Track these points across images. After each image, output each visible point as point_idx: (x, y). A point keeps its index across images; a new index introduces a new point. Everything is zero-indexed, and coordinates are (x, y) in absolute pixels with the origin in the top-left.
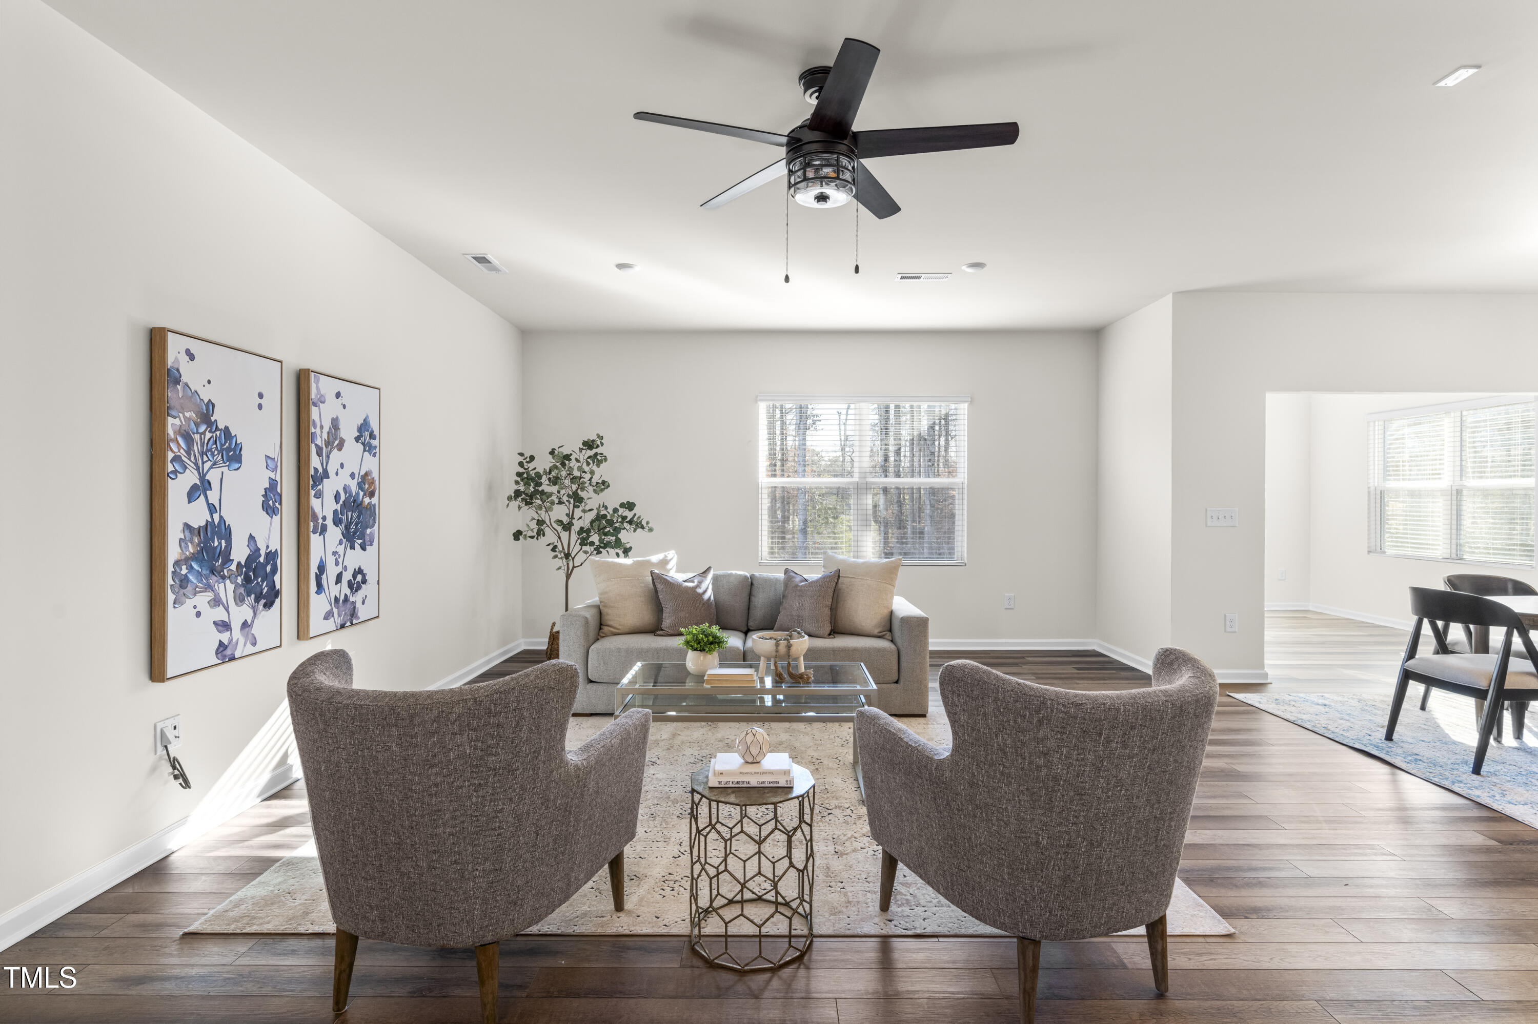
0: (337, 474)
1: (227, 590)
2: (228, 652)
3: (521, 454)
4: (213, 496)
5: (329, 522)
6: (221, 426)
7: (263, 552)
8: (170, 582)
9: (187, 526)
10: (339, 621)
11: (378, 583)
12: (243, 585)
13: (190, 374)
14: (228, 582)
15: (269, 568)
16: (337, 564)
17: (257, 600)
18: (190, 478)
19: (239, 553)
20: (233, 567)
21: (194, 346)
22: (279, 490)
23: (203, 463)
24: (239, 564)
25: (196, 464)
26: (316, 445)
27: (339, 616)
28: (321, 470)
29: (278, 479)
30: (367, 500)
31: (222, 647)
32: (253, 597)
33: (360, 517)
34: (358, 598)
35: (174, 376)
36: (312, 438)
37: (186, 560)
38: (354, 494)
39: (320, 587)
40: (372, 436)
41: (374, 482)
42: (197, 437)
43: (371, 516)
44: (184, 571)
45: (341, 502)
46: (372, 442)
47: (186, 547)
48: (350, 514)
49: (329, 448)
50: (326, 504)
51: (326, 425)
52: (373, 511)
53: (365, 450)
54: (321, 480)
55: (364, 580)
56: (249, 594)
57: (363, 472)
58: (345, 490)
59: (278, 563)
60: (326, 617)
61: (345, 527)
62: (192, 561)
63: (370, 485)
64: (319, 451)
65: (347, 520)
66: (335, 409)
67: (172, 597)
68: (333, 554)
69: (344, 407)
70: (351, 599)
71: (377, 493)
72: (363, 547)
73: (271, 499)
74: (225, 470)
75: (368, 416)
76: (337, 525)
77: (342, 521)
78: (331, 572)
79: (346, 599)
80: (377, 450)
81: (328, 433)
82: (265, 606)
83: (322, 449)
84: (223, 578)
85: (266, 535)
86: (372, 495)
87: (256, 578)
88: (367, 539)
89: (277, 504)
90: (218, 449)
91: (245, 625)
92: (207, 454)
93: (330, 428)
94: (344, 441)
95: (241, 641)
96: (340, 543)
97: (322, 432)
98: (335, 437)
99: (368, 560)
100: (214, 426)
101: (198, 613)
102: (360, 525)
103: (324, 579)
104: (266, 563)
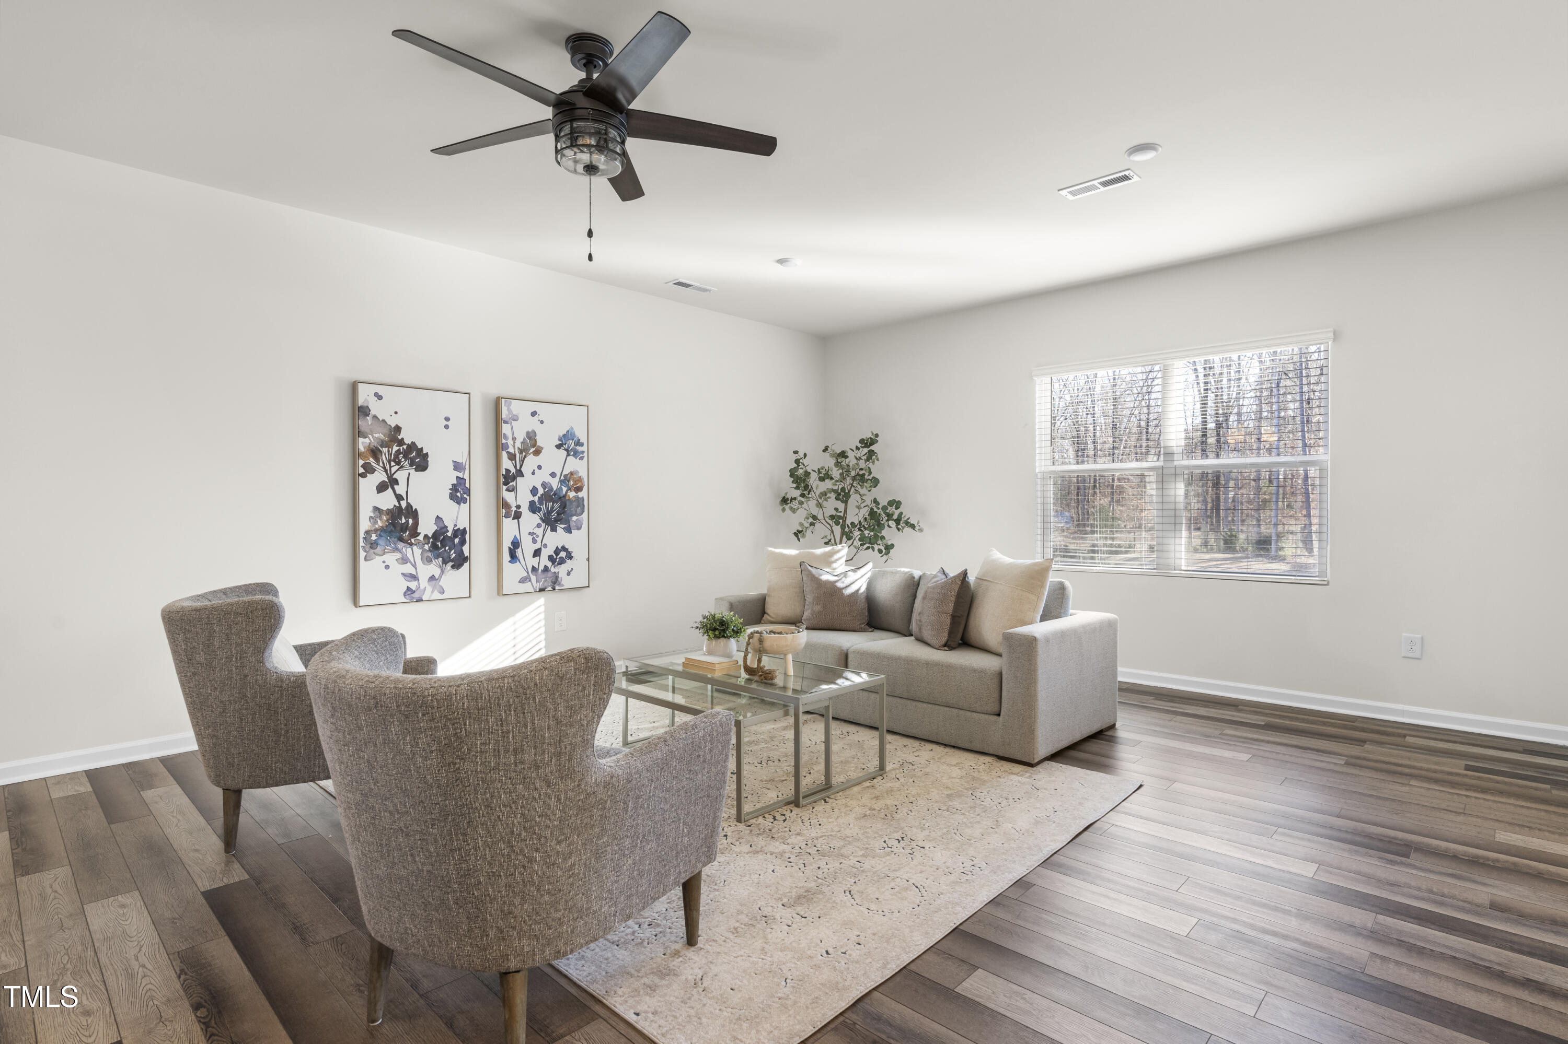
0: (533, 473)
1: (415, 553)
2: (416, 595)
3: (794, 453)
4: (400, 490)
5: (525, 509)
6: (408, 441)
7: (450, 529)
8: (362, 544)
9: (376, 509)
10: (538, 586)
11: (588, 559)
12: (430, 550)
13: (376, 408)
14: (415, 548)
15: (456, 541)
16: (534, 541)
17: (445, 562)
18: (379, 476)
19: (427, 527)
20: (421, 538)
21: (381, 390)
22: (467, 485)
23: (391, 467)
24: (426, 536)
25: (384, 468)
26: (508, 453)
27: (538, 581)
28: (513, 470)
29: (466, 477)
30: (572, 494)
31: (410, 591)
32: (440, 559)
33: (564, 506)
34: (562, 570)
35: (364, 411)
36: (505, 447)
37: (376, 531)
38: (555, 489)
39: (513, 557)
40: (579, 443)
41: (580, 479)
42: (385, 450)
43: (578, 506)
44: (374, 537)
45: (539, 495)
46: (578, 448)
47: (376, 522)
48: (551, 504)
49: (524, 454)
50: (522, 496)
51: (521, 437)
52: (580, 502)
53: (568, 455)
54: (514, 478)
55: (570, 556)
56: (437, 557)
57: (566, 472)
58: (544, 485)
59: (467, 537)
60: (522, 581)
61: (544, 514)
62: (381, 531)
63: (576, 482)
64: (512, 457)
65: (547, 508)
66: (530, 424)
67: (362, 554)
68: (530, 533)
69: (542, 422)
70: (553, 570)
71: (585, 488)
72: (568, 530)
73: (459, 492)
74: (412, 471)
75: (572, 428)
76: (534, 512)
77: (540, 510)
78: (528, 547)
79: (546, 569)
80: (585, 454)
81: (523, 443)
82: (453, 567)
83: (515, 455)
84: (411, 544)
85: (455, 517)
86: (579, 489)
87: (444, 546)
88: (572, 524)
89: (465, 496)
90: (405, 457)
91: (432, 578)
92: (394, 461)
93: (524, 439)
94: (542, 448)
95: (429, 589)
96: (539, 526)
97: (514, 443)
98: (531, 445)
99: (574, 541)
100: (401, 443)
101: (386, 567)
102: (564, 513)
103: (518, 552)
104: (456, 536)
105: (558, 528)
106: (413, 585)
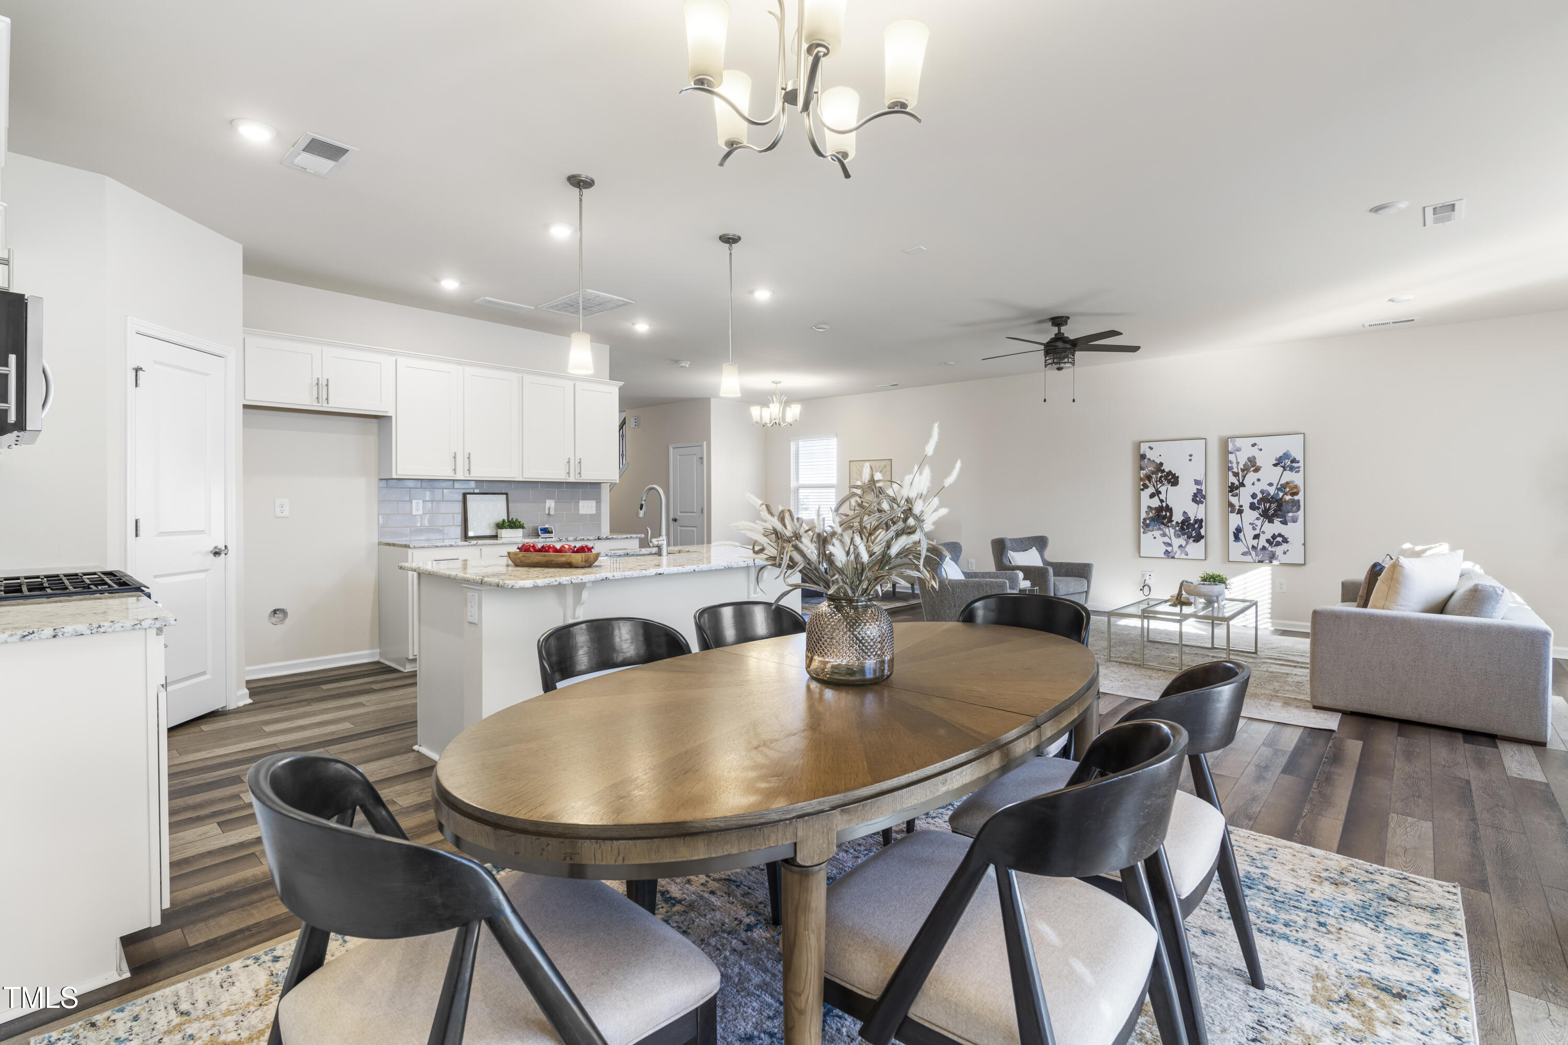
0: (1253, 484)
1: (1171, 531)
2: (1171, 555)
4: (1162, 496)
5: (1246, 508)
6: (1167, 470)
7: (1193, 519)
8: (1142, 525)
9: (1149, 507)
10: (1257, 559)
11: (1304, 544)
12: (1179, 531)
13: (1150, 455)
14: (1170, 529)
15: (1196, 526)
16: (1254, 529)
17: (1189, 538)
18: (1151, 490)
19: (1178, 517)
20: (1174, 523)
21: (1151, 444)
22: (1204, 493)
23: (1157, 485)
24: (1177, 522)
25: (1154, 485)
26: (1233, 472)
27: (1256, 555)
28: (1237, 483)
29: (1203, 488)
30: (1288, 497)
31: (1167, 552)
32: (1186, 536)
33: (1280, 506)
34: (1279, 550)
35: (1143, 457)
36: (1230, 469)
37: (1149, 518)
38: (1272, 494)
39: (1237, 538)
40: (1294, 461)
41: (1296, 487)
42: (1154, 476)
43: (1293, 506)
44: (1148, 522)
45: (1258, 498)
46: (1294, 465)
47: (1149, 514)
48: (1268, 505)
49: (1245, 472)
50: (1244, 498)
51: (1243, 460)
52: (1296, 504)
53: (1285, 470)
54: (1237, 488)
55: (1285, 541)
56: (1184, 534)
57: (1283, 481)
58: (1262, 492)
59: (1203, 524)
60: (1244, 554)
61: (1263, 511)
62: (1152, 519)
63: (1291, 489)
64: (1236, 475)
65: (1265, 507)
66: (1254, 452)
67: (1142, 530)
68: (1250, 524)
69: (1261, 450)
70: (1270, 549)
71: (1301, 493)
72: (1285, 523)
73: (1199, 497)
74: (1169, 486)
75: (1288, 451)
76: (1254, 510)
77: (1258, 508)
78: (1248, 533)
79: (1264, 548)
80: (1302, 469)
81: (1244, 465)
82: (1194, 541)
83: (1238, 473)
84: (1168, 526)
85: (1196, 511)
86: (1296, 494)
87: (1188, 528)
88: (1289, 519)
89: (1202, 500)
90: (1166, 479)
91: (1181, 546)
92: (1159, 481)
93: (1246, 462)
94: (1261, 467)
95: (1179, 552)
96: (1258, 519)
97: (1238, 465)
98: (1252, 465)
99: (1292, 531)
100: (1163, 471)
101: (1155, 538)
102: (1280, 510)
103: (1241, 535)
104: (1196, 523)
105: (1275, 521)
106: (1169, 549)
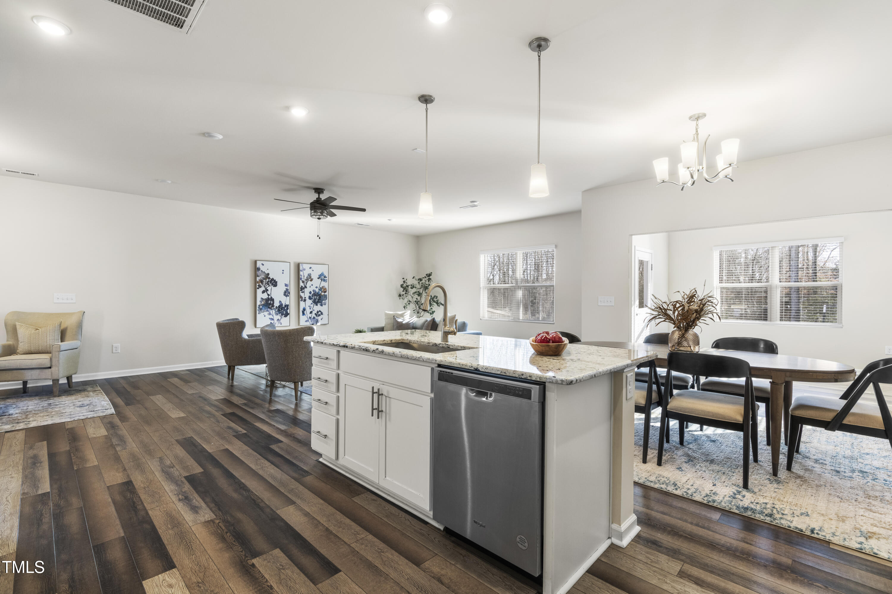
0: (310, 287)
1: (273, 312)
3: (403, 279)
4: (269, 292)
5: (307, 298)
6: (271, 278)
7: (284, 304)
8: (257, 309)
9: (262, 298)
10: (311, 323)
11: (328, 314)
12: (277, 311)
13: (262, 268)
16: (310, 309)
17: (282, 315)
18: (263, 289)
19: (277, 304)
20: (275, 307)
21: (263, 262)
22: (289, 291)
24: (276, 307)
25: (264, 286)
28: (304, 286)
29: (289, 288)
30: (323, 294)
33: (320, 297)
34: (319, 318)
35: (259, 269)
36: (301, 279)
37: (262, 305)
38: (317, 292)
39: (303, 314)
40: (325, 277)
41: (325, 289)
42: (264, 281)
44: (261, 307)
45: (312, 294)
46: (325, 279)
47: (262, 302)
50: (306, 294)
51: (306, 275)
52: (325, 296)
53: (322, 281)
54: (304, 289)
55: (322, 314)
56: (279, 313)
57: (321, 286)
58: (314, 291)
59: (289, 307)
60: (306, 321)
61: (314, 300)
62: (263, 305)
63: (324, 290)
64: (303, 282)
65: (315, 298)
66: (310, 271)
67: (258, 312)
68: (309, 306)
69: (313, 270)
70: (316, 318)
71: (327, 292)
72: (322, 305)
73: (287, 293)
74: (272, 287)
75: (323, 272)
76: (310, 299)
77: (312, 299)
78: (308, 311)
79: (314, 318)
80: (328, 281)
81: (307, 277)
82: (284, 316)
84: (272, 309)
85: (285, 301)
86: (325, 292)
87: (282, 310)
88: (323, 303)
90: (271, 283)
91: (278, 320)
92: (267, 284)
94: (313, 279)
95: (277, 323)
96: (312, 304)
98: (310, 278)
99: (323, 309)
100: (269, 278)
101: (265, 316)
102: (320, 300)
103: (305, 312)
104: (285, 307)
106: (272, 322)
